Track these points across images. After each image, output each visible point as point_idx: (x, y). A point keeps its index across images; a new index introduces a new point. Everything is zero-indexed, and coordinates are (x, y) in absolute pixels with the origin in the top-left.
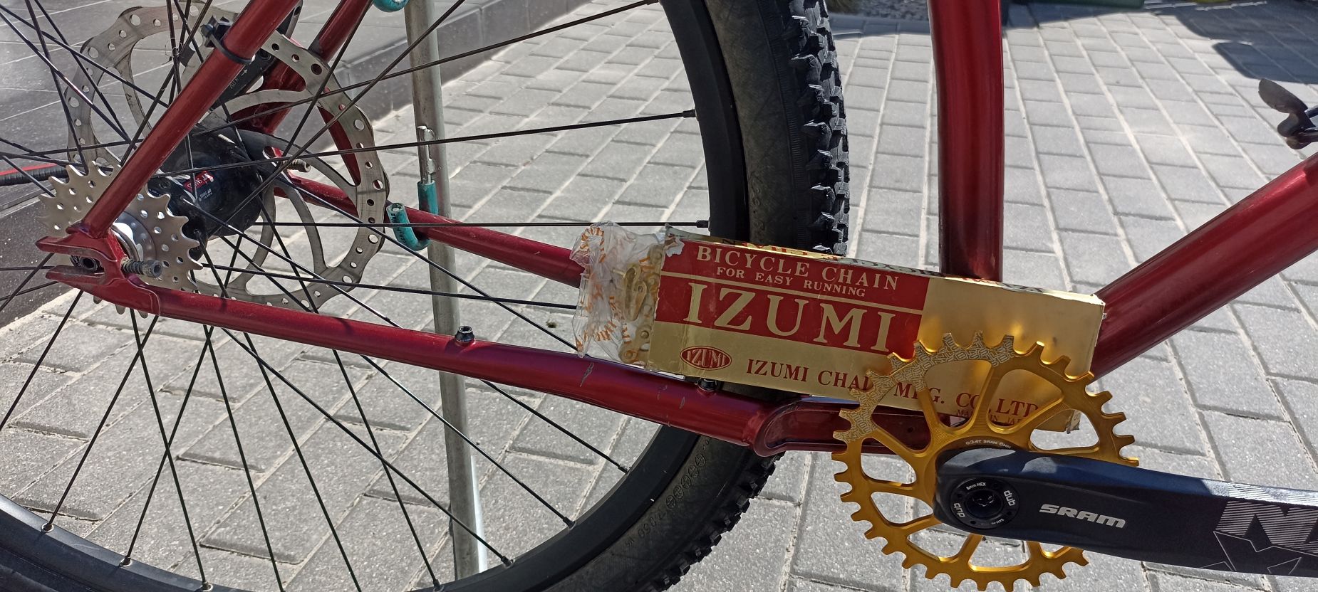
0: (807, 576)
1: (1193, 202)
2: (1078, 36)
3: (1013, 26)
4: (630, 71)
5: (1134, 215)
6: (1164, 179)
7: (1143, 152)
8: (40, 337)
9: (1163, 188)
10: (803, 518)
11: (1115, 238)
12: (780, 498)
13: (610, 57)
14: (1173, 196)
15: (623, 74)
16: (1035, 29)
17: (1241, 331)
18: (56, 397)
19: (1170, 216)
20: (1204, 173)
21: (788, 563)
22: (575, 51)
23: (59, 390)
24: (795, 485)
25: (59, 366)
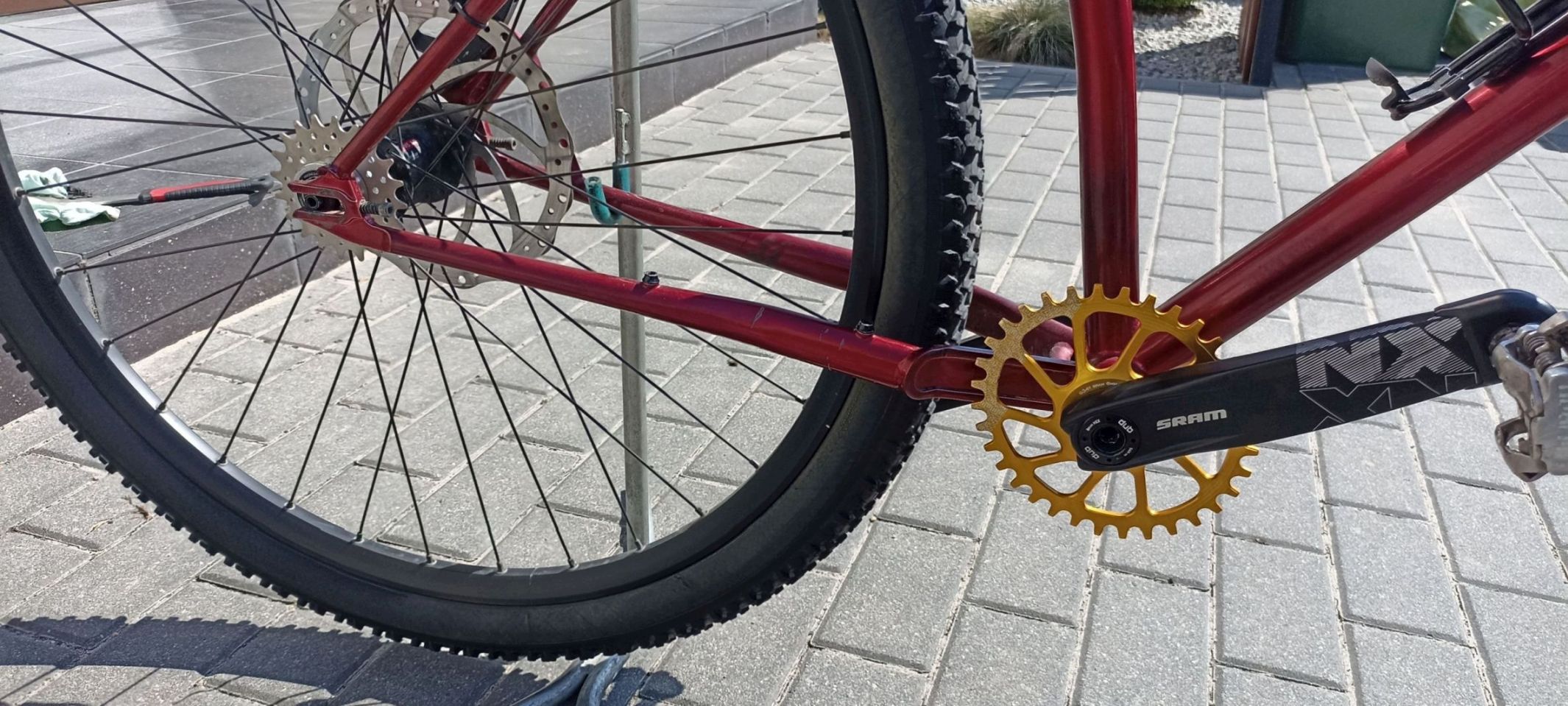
0: (982, 603)
1: (1458, 275)
2: (1350, 99)
3: (1276, 87)
4: (832, 121)
5: (1387, 285)
6: (1427, 251)
8: (217, 351)
9: (1426, 259)
10: (982, 552)
11: (1361, 307)
12: (959, 533)
13: (812, 106)
14: (1435, 268)
15: (826, 124)
16: (1303, 90)
17: (1490, 405)
18: (234, 405)
19: (1427, 287)
20: (1477, 246)
21: (962, 591)
22: (774, 99)
23: (237, 398)
24: (975, 523)
25: (237, 377)
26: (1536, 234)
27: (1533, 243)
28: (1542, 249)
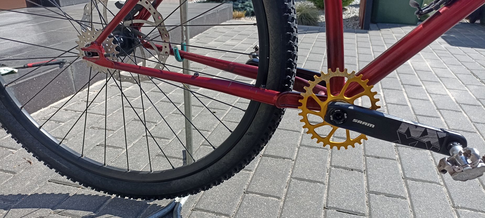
0: (296, 178)
1: (429, 81)
2: (393, 33)
3: (371, 30)
4: (239, 42)
5: (408, 85)
6: (419, 75)
7: (413, 67)
8: (50, 113)
9: (419, 77)
10: (295, 164)
11: (401, 91)
12: (287, 158)
13: (233, 38)
14: (422, 80)
15: (237, 43)
16: (379, 31)
17: (442, 117)
18: (57, 129)
19: (420, 85)
20: (434, 73)
21: (290, 175)
22: (221, 36)
23: (58, 127)
24: (293, 155)
25: (57, 121)
26: (450, 69)
27: (450, 72)
28: (452, 73)
